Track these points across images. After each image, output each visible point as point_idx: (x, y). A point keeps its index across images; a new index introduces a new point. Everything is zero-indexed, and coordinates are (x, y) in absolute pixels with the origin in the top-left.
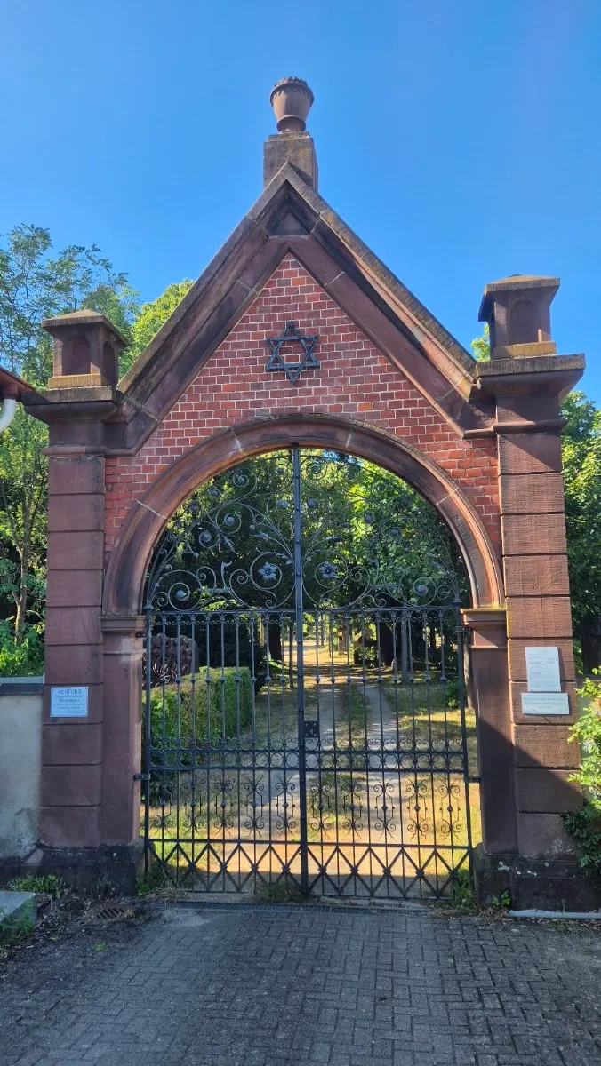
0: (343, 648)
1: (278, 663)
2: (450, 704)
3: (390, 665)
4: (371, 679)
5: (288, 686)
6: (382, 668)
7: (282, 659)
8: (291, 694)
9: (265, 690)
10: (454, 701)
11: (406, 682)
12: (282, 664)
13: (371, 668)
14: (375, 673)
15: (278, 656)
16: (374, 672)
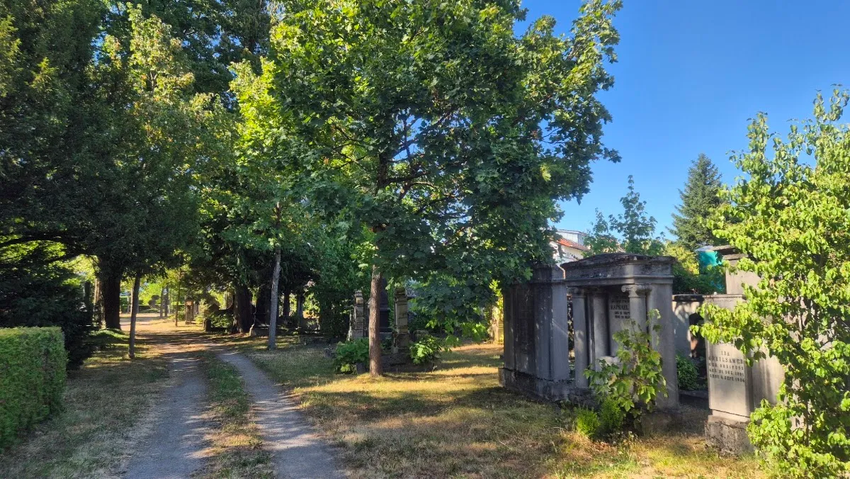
0: (189, 318)
1: (116, 332)
2: (343, 369)
3: (248, 331)
4: (230, 346)
5: (127, 356)
6: (237, 335)
7: (119, 327)
8: (129, 365)
9: (93, 362)
10: (348, 365)
11: (271, 347)
12: (121, 333)
13: (226, 334)
14: (231, 339)
15: (114, 324)
16: (229, 338)
